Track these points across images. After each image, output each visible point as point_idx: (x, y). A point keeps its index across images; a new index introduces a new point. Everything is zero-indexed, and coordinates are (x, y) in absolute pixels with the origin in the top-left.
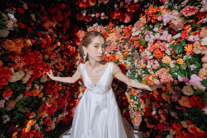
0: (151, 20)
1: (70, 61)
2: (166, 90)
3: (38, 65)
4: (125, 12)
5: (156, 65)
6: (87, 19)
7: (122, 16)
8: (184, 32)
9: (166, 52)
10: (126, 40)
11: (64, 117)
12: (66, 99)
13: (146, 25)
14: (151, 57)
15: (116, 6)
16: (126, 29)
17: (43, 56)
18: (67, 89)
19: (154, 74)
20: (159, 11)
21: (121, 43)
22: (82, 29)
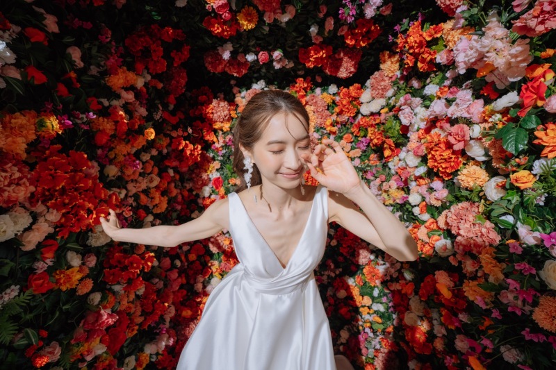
0: (415, 63)
1: (185, 185)
2: (477, 271)
3: (80, 194)
4: (339, 49)
5: (437, 195)
6: (234, 68)
7: (330, 61)
8: (532, 87)
9: (469, 154)
10: (345, 125)
11: (160, 352)
12: (172, 297)
13: (402, 82)
14: (422, 170)
15: (314, 30)
16: (344, 95)
17: (102, 167)
18: (173, 266)
19: (432, 220)
20: (439, 36)
21: (329, 134)
22: (222, 96)
